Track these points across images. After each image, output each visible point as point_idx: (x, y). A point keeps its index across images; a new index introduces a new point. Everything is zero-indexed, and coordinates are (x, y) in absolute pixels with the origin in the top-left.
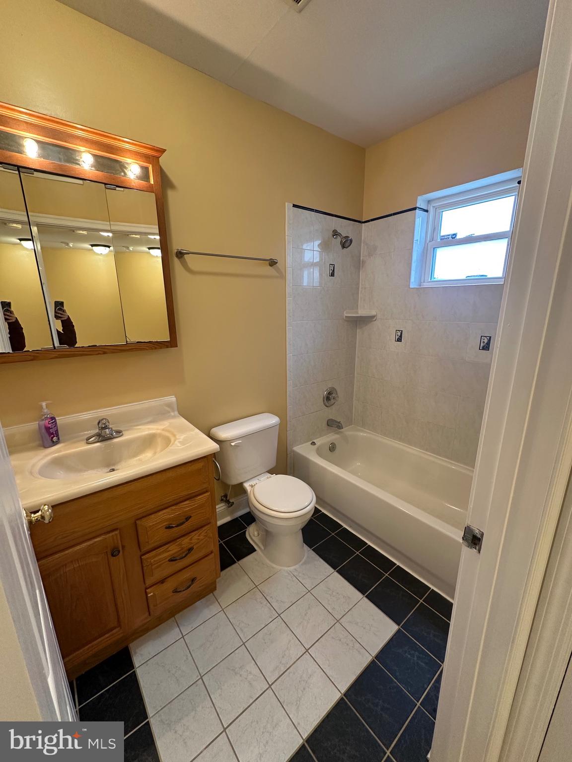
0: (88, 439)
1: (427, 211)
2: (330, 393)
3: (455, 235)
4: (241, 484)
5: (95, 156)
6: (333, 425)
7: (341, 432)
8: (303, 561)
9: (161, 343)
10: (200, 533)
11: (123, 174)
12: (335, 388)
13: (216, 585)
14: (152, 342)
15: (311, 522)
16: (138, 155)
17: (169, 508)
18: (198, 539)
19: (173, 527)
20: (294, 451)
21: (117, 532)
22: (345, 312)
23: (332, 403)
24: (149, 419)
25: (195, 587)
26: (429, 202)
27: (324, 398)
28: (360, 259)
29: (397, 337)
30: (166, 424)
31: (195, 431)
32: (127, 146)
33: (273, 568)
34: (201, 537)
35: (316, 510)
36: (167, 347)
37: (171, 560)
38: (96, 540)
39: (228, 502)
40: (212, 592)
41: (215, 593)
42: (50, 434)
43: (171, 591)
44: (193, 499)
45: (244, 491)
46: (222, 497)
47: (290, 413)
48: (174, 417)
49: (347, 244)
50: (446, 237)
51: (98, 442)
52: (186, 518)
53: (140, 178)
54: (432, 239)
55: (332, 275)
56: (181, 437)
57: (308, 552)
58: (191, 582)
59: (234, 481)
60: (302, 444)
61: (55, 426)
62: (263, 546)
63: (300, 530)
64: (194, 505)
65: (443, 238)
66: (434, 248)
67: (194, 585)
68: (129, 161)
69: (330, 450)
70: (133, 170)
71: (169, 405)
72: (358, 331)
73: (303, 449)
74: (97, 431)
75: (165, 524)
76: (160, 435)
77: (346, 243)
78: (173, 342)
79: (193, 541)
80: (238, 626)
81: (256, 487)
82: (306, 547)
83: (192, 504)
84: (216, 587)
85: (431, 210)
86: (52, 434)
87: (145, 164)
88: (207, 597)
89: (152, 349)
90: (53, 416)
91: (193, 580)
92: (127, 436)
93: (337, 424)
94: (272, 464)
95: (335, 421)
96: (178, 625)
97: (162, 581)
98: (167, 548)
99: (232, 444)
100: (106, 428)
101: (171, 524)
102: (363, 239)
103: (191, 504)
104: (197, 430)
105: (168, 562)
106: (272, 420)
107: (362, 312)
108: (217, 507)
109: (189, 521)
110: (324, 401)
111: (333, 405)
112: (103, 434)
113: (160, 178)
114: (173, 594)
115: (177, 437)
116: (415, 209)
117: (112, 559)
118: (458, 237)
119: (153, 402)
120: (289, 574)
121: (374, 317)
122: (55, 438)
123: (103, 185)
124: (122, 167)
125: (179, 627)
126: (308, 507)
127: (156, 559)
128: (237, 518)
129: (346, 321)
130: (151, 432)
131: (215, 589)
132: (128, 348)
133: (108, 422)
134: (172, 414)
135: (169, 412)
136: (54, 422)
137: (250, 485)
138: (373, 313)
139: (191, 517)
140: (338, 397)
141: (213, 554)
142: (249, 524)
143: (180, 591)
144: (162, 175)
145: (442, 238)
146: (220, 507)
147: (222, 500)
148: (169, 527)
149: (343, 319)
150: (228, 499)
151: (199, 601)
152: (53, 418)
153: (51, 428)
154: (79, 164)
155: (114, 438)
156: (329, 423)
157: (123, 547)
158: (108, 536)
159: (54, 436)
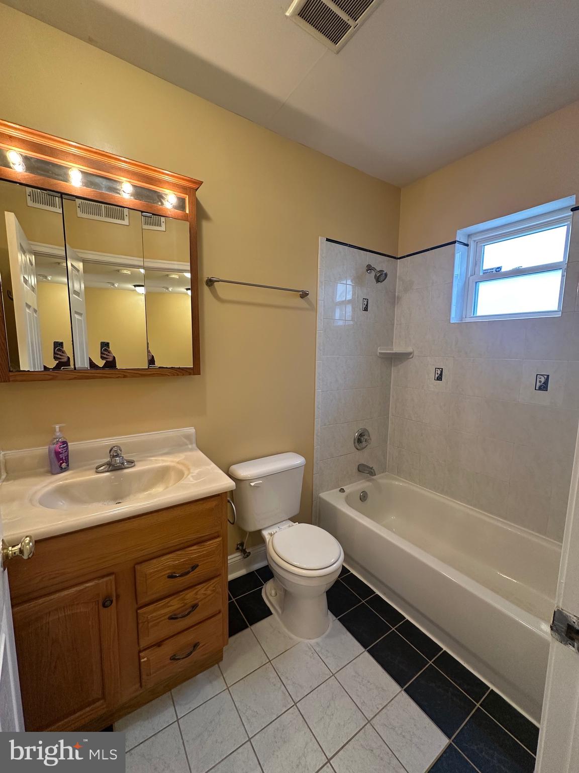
0: (97, 468)
1: (467, 245)
2: (361, 435)
3: (500, 268)
4: (259, 531)
5: (134, 186)
6: (365, 470)
7: (373, 479)
8: (327, 633)
9: (183, 370)
10: (207, 586)
11: (160, 203)
12: (367, 429)
13: (223, 654)
14: (175, 368)
15: (337, 583)
16: (175, 186)
17: (174, 553)
18: (205, 594)
19: (176, 577)
20: (320, 498)
21: (112, 577)
22: (379, 348)
23: (364, 446)
24: (166, 450)
25: (197, 655)
26: (469, 236)
27: (355, 440)
28: (395, 295)
29: (437, 376)
30: (181, 457)
31: (211, 466)
32: (167, 178)
33: (291, 638)
34: (209, 592)
35: (344, 570)
36: (190, 374)
37: (171, 618)
38: (87, 585)
39: (243, 551)
40: (218, 663)
41: (221, 664)
42: (59, 459)
43: (169, 657)
44: (203, 544)
45: (262, 541)
46: (238, 545)
47: (317, 455)
48: (191, 450)
49: (382, 278)
50: (489, 271)
51: (108, 471)
52: (192, 567)
53: (176, 208)
54: (473, 274)
55: (366, 309)
56: (195, 471)
57: (333, 623)
58: (192, 648)
59: (252, 528)
60: (330, 490)
61: (66, 451)
62: (281, 608)
63: (324, 592)
64: (203, 551)
65: (486, 272)
66: (476, 282)
67: (195, 652)
68: (167, 191)
69: (360, 499)
70: (170, 200)
71: (188, 437)
72: (393, 368)
73: (331, 497)
74: (109, 459)
75: (168, 572)
76: (174, 468)
77: (380, 277)
78: (196, 370)
79: (198, 597)
80: (244, 714)
81: (276, 536)
82: (331, 616)
83: (202, 550)
84: (222, 657)
85: (472, 245)
86: (62, 459)
87: (183, 195)
88: (210, 669)
89: (174, 375)
90: (64, 440)
91: (196, 646)
92: (139, 468)
93: (368, 469)
94: (295, 510)
95: (367, 466)
96: (174, 703)
97: (159, 644)
98: (168, 602)
99: (251, 484)
100: (117, 456)
101: (174, 573)
102: (398, 274)
103: (199, 550)
104: (213, 465)
105: (168, 620)
106: (297, 460)
107: (396, 349)
108: (229, 557)
109: (195, 571)
110: (354, 443)
111: (365, 447)
112: (113, 463)
113: (195, 208)
114: (171, 661)
115: (191, 471)
116: (454, 242)
117: (103, 611)
118: (503, 270)
119: (171, 433)
120: (310, 649)
121: (410, 353)
122: (64, 464)
123: (140, 213)
124: (160, 197)
125: (175, 707)
126: (334, 565)
127: (154, 614)
128: (253, 572)
129: (380, 357)
130: (164, 464)
131: (221, 659)
132: (149, 373)
133: (121, 451)
134: (190, 446)
135: (187, 445)
136: (65, 447)
137: (269, 533)
138: (410, 350)
139: (198, 566)
140: (371, 439)
141: (221, 615)
142: (266, 580)
143: (179, 659)
144: (198, 207)
145: (484, 272)
146: (234, 558)
147: (238, 549)
148: (171, 577)
149: (377, 355)
150: (244, 548)
151: (201, 674)
152: (65, 443)
153: (61, 453)
154: (119, 194)
155: (125, 468)
156: (361, 469)
157: (118, 597)
158: (101, 581)
159: (63, 462)
